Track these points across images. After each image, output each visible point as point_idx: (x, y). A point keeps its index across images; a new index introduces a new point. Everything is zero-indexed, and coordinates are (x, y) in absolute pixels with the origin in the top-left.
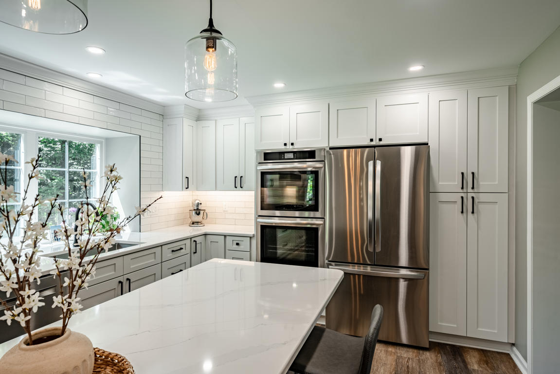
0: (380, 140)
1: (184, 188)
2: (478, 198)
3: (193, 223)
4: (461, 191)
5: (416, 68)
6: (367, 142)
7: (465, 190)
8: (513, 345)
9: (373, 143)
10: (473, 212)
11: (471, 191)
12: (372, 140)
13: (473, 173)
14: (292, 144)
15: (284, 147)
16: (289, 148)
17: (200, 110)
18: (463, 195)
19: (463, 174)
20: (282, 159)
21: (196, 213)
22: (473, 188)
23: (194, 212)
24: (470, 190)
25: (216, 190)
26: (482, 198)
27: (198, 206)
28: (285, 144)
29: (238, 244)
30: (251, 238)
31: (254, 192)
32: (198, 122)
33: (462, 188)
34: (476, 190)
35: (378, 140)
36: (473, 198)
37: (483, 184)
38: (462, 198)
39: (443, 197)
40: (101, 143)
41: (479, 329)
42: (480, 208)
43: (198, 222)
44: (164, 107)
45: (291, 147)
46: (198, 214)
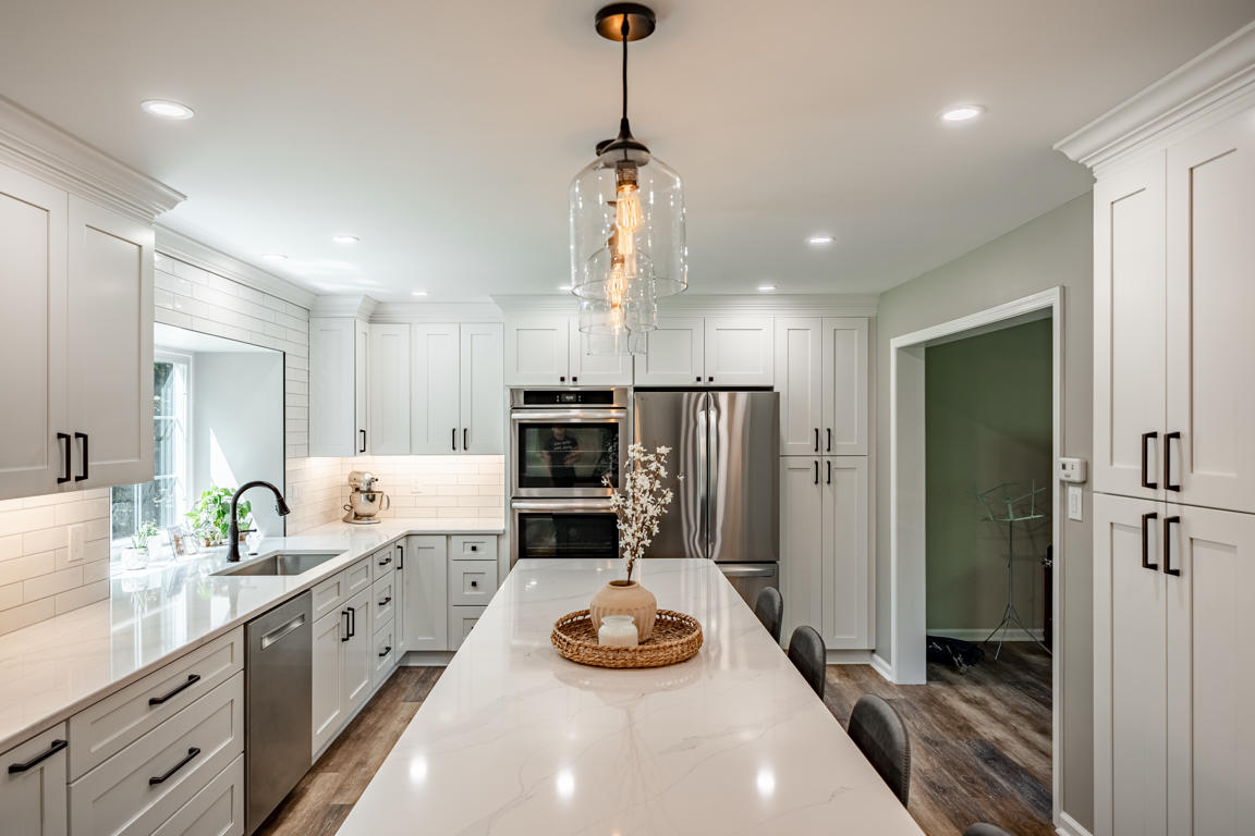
0: (711, 379)
1: (358, 451)
2: (835, 463)
3: (357, 516)
4: (814, 453)
5: (766, 288)
6: (691, 382)
7: (819, 453)
8: (873, 651)
9: (700, 384)
10: (829, 482)
11: (827, 453)
12: (699, 379)
13: (829, 430)
14: (575, 379)
15: (558, 383)
16: (569, 385)
17: (380, 303)
18: (817, 459)
19: (817, 430)
20: (556, 403)
21: (367, 497)
22: (829, 450)
23: (363, 496)
24: (825, 453)
25: (411, 453)
26: (838, 463)
27: (370, 484)
28: (562, 379)
29: (474, 549)
30: (498, 535)
31: (503, 457)
32: (374, 326)
33: (817, 450)
34: (832, 453)
35: (707, 380)
36: (829, 463)
37: (840, 444)
38: (816, 463)
39: (792, 462)
40: (187, 362)
41: (837, 637)
42: (836, 475)
43: (369, 516)
44: (317, 295)
45: (572, 383)
46: (372, 500)
